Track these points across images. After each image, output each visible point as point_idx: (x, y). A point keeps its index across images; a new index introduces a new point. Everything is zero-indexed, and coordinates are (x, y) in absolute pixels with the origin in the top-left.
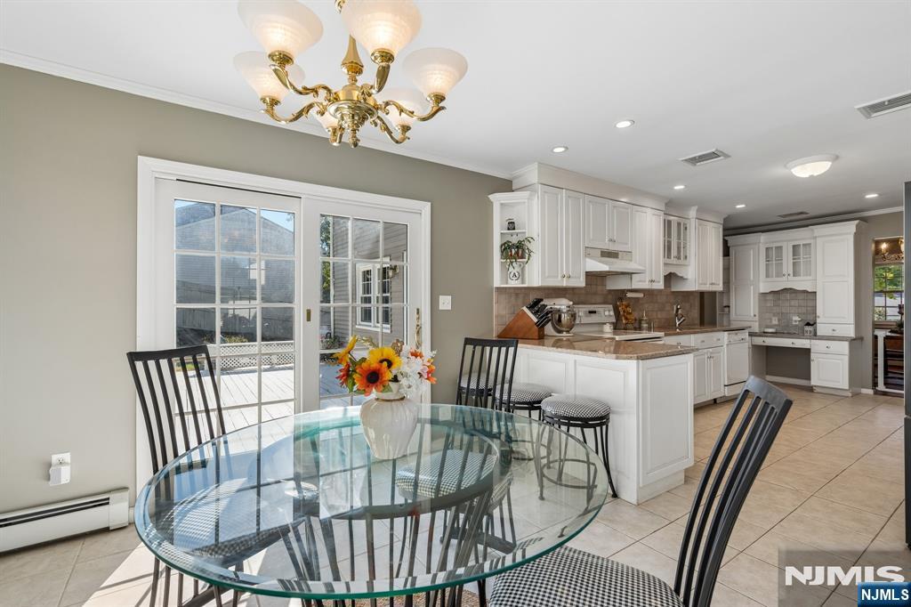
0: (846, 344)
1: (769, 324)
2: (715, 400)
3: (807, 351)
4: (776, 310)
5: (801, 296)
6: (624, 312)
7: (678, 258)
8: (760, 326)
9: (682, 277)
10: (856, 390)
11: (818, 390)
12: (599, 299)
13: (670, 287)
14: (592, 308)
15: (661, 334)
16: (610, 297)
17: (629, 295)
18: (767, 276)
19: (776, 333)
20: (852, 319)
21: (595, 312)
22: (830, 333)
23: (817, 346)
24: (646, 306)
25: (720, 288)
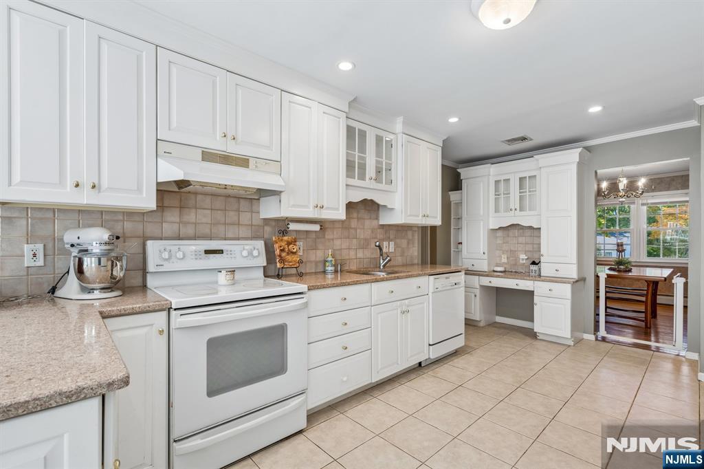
0: (568, 287)
1: (498, 262)
2: (420, 364)
3: (531, 293)
4: (505, 247)
5: (528, 233)
6: (282, 251)
7: (378, 179)
8: (489, 265)
9: (385, 206)
10: (578, 334)
11: (541, 337)
12: (244, 232)
13: (377, 218)
14: (214, 245)
15: (302, 287)
16: (268, 229)
17: (293, 227)
18: (497, 211)
19: (504, 272)
20: (574, 260)
21: (221, 252)
22: (553, 274)
23: (539, 288)
24: (337, 243)
25: (437, 221)
